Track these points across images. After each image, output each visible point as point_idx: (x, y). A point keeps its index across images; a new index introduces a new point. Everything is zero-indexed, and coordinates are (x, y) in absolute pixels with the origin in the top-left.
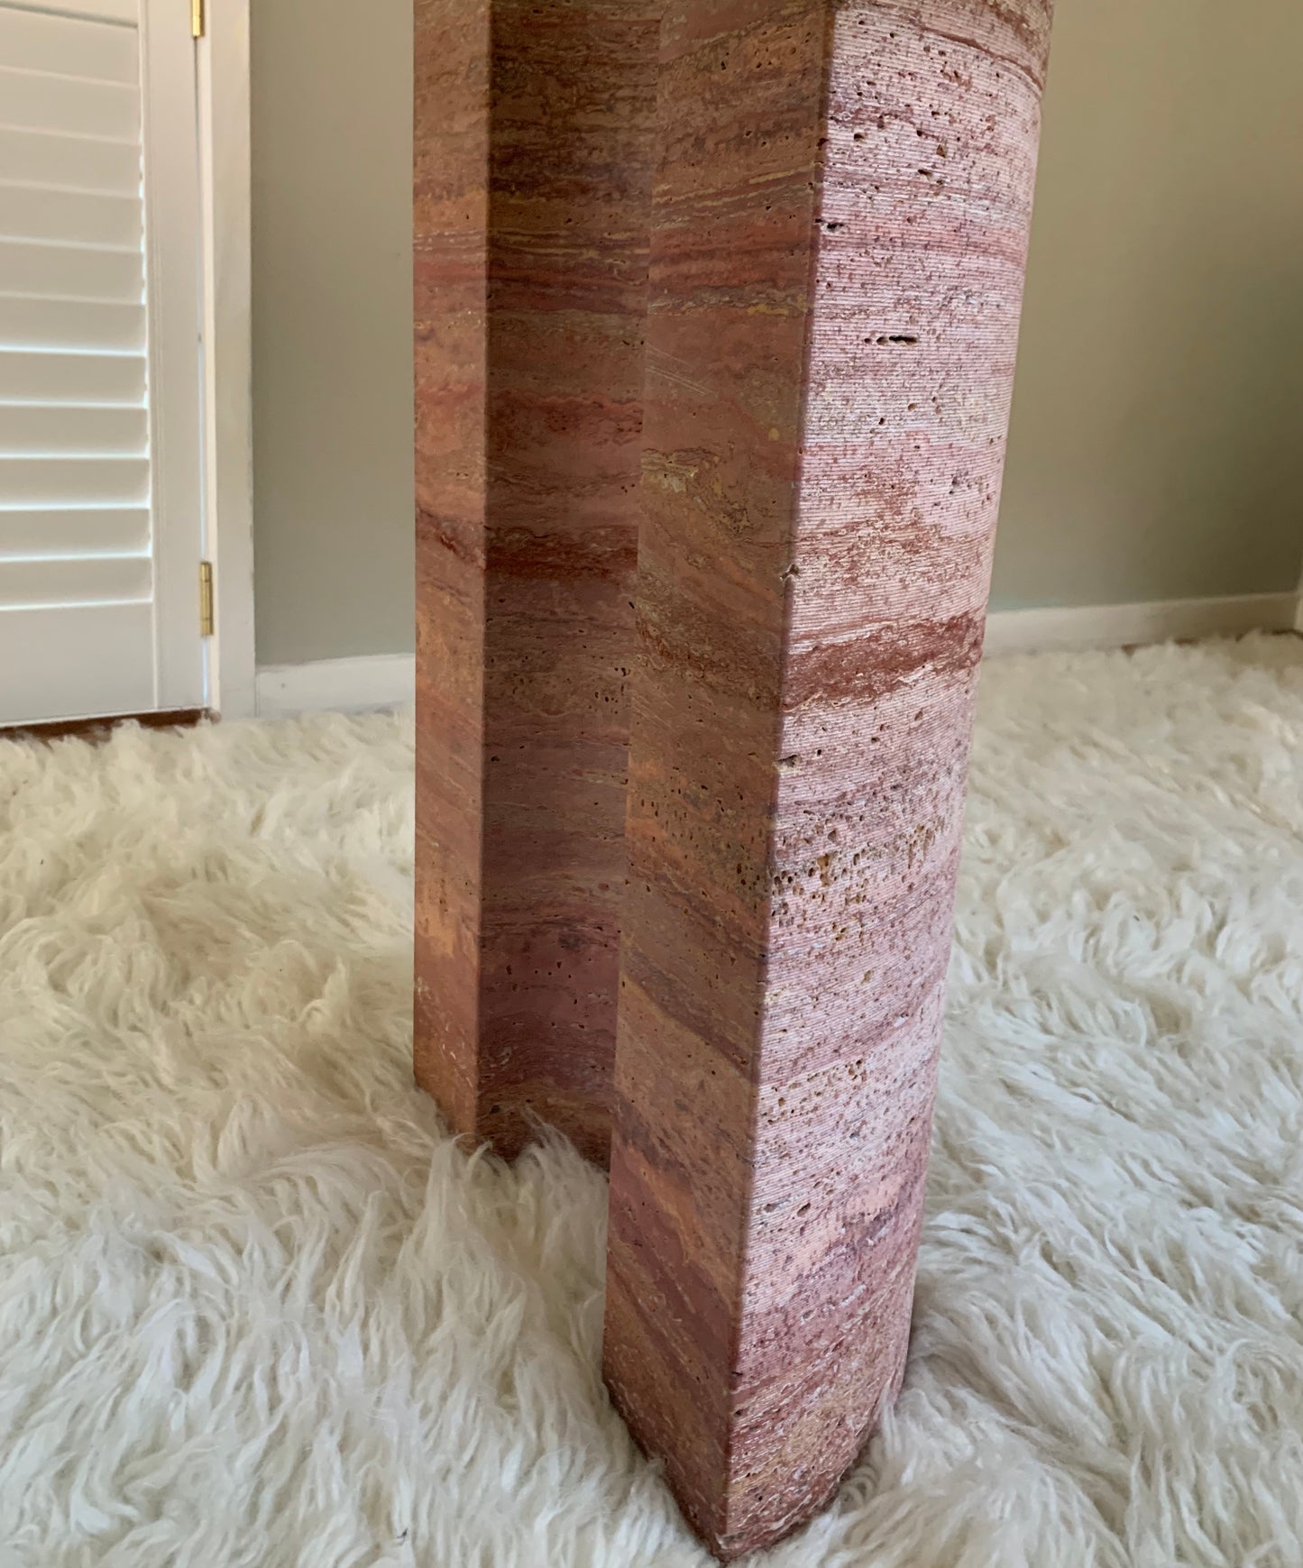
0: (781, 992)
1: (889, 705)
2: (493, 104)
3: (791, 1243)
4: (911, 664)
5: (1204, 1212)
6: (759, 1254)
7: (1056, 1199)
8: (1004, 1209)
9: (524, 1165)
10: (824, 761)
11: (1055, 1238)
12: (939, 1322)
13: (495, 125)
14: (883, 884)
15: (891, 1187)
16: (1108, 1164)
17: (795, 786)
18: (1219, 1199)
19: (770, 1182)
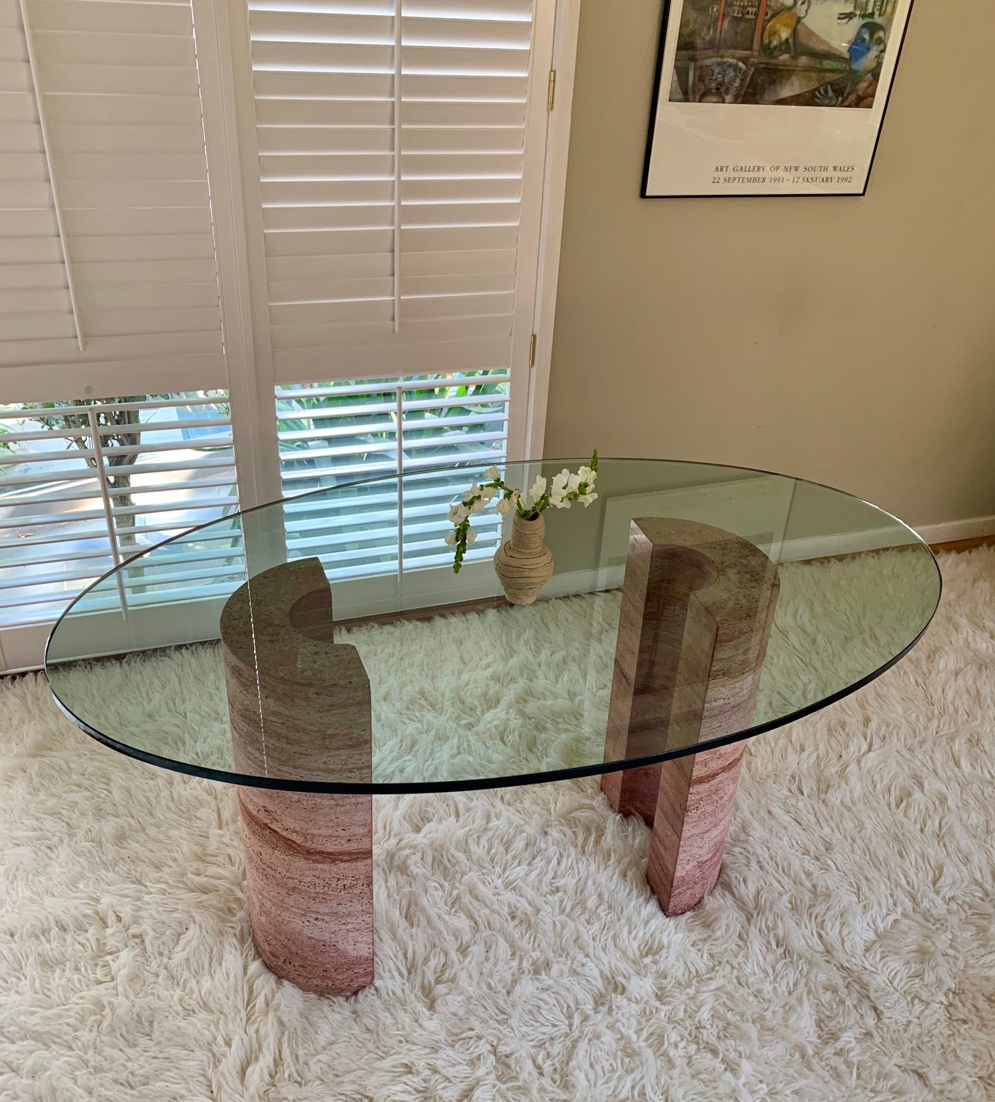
0: (686, 827)
1: (712, 782)
2: (646, 604)
3: (685, 866)
4: (718, 774)
5: (806, 857)
6: (679, 868)
7: (765, 849)
8: (751, 850)
9: (630, 820)
10: (698, 793)
11: (761, 859)
12: (725, 876)
13: (646, 608)
14: (709, 808)
15: (710, 855)
16: (785, 838)
17: (691, 797)
18: (812, 854)
19: (681, 856)
